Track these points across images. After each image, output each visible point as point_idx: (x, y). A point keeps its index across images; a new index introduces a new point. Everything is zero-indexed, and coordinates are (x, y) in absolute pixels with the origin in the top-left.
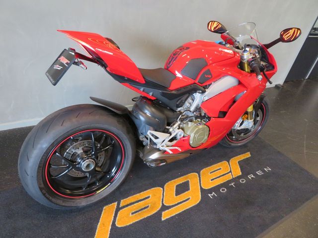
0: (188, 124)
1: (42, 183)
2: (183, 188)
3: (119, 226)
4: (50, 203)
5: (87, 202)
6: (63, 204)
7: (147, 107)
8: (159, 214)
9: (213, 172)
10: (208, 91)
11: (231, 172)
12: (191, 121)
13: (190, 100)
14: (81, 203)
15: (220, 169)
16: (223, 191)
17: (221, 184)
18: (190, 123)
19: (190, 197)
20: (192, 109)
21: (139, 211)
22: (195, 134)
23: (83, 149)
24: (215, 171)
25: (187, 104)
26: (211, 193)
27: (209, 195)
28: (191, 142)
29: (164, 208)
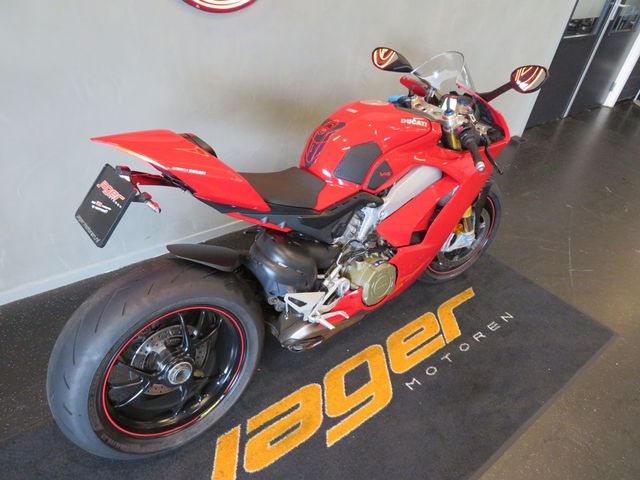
0: (356, 265)
1: (98, 421)
2: (357, 379)
3: (251, 471)
4: (118, 453)
5: (187, 437)
6: (143, 451)
7: (279, 252)
8: (320, 436)
9: (408, 338)
10: (387, 200)
11: (441, 332)
12: (361, 259)
13: (355, 220)
14: (174, 442)
15: (422, 329)
16: (432, 372)
17: (426, 360)
18: (359, 263)
19: (373, 394)
20: (361, 236)
21: (284, 435)
22: (371, 283)
23: (165, 343)
24: (413, 335)
25: (351, 228)
26: (410, 381)
27: (407, 384)
28: (365, 299)
29: (329, 422)
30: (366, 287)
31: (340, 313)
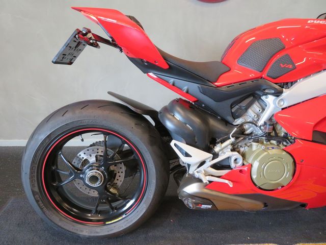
0: (251, 146)
1: (36, 185)
7: (178, 109)
10: (286, 92)
12: (257, 141)
18: (254, 144)
20: (261, 122)
23: (96, 157)
28: (254, 177)
30: (256, 165)
31: (226, 181)
